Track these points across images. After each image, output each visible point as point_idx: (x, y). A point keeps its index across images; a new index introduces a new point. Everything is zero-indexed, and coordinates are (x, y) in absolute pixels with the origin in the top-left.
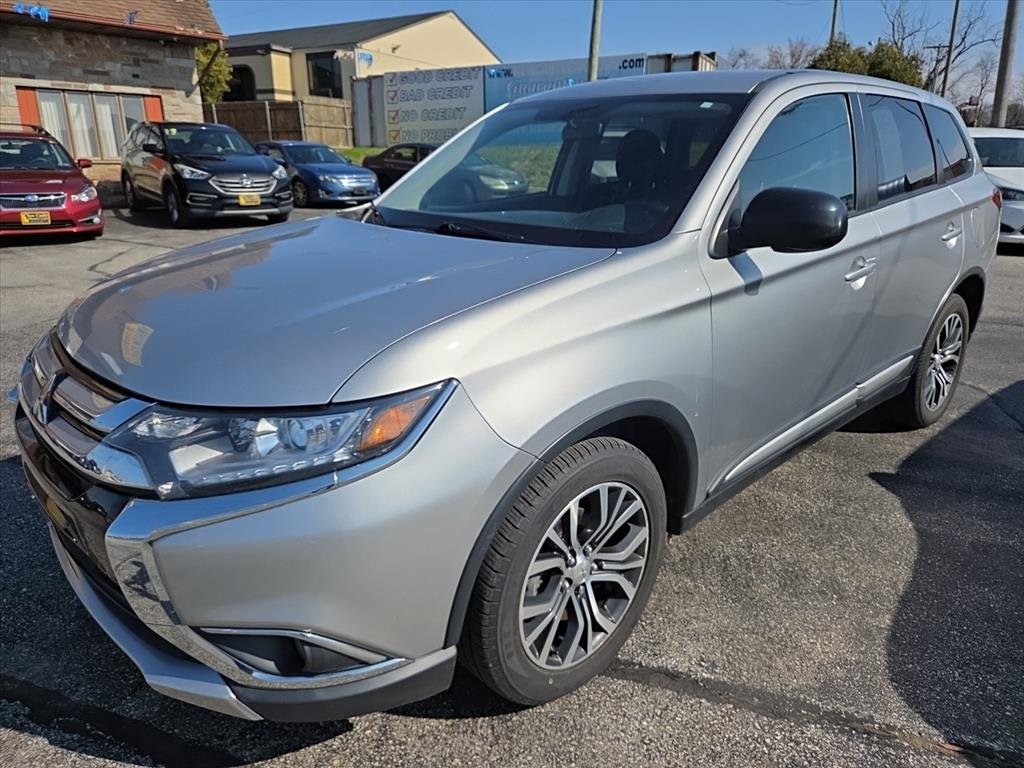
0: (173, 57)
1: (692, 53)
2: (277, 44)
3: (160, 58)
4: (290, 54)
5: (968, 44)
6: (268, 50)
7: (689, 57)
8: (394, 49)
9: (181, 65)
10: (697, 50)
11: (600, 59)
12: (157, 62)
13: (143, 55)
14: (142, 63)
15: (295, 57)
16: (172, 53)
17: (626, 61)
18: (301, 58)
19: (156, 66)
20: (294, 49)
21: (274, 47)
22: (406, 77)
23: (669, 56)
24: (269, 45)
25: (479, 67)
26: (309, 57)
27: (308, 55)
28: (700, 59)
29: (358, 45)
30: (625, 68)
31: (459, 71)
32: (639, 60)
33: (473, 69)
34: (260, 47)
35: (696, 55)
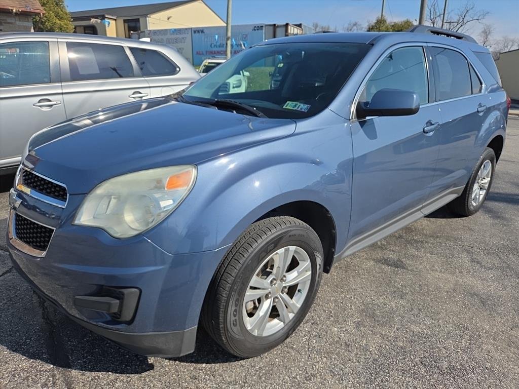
0: (20, 21)
1: (285, 23)
2: (108, 14)
3: (13, 22)
4: (115, 20)
5: (465, 21)
6: (103, 18)
7: (284, 26)
8: (168, 18)
9: (24, 25)
10: (287, 22)
11: (232, 26)
12: (11, 23)
13: (4, 20)
14: (3, 24)
15: (118, 21)
16: (19, 19)
17: (255, 27)
18: (121, 21)
19: (11, 25)
20: (117, 17)
21: (107, 16)
22: (155, 32)
23: (275, 25)
24: (104, 15)
25: (189, 28)
26: (125, 21)
27: (124, 20)
28: (290, 27)
29: (149, 16)
30: (255, 30)
31: (180, 30)
32: (261, 27)
33: (186, 29)
34: (99, 16)
35: (287, 25)
